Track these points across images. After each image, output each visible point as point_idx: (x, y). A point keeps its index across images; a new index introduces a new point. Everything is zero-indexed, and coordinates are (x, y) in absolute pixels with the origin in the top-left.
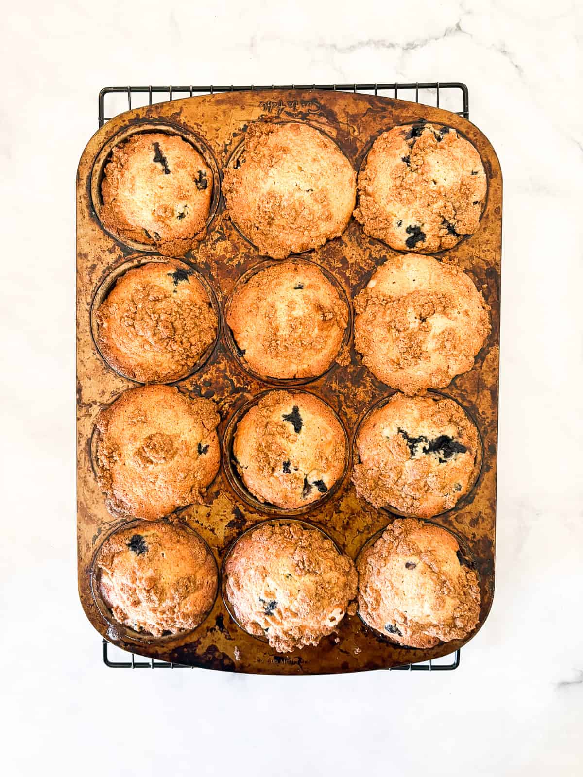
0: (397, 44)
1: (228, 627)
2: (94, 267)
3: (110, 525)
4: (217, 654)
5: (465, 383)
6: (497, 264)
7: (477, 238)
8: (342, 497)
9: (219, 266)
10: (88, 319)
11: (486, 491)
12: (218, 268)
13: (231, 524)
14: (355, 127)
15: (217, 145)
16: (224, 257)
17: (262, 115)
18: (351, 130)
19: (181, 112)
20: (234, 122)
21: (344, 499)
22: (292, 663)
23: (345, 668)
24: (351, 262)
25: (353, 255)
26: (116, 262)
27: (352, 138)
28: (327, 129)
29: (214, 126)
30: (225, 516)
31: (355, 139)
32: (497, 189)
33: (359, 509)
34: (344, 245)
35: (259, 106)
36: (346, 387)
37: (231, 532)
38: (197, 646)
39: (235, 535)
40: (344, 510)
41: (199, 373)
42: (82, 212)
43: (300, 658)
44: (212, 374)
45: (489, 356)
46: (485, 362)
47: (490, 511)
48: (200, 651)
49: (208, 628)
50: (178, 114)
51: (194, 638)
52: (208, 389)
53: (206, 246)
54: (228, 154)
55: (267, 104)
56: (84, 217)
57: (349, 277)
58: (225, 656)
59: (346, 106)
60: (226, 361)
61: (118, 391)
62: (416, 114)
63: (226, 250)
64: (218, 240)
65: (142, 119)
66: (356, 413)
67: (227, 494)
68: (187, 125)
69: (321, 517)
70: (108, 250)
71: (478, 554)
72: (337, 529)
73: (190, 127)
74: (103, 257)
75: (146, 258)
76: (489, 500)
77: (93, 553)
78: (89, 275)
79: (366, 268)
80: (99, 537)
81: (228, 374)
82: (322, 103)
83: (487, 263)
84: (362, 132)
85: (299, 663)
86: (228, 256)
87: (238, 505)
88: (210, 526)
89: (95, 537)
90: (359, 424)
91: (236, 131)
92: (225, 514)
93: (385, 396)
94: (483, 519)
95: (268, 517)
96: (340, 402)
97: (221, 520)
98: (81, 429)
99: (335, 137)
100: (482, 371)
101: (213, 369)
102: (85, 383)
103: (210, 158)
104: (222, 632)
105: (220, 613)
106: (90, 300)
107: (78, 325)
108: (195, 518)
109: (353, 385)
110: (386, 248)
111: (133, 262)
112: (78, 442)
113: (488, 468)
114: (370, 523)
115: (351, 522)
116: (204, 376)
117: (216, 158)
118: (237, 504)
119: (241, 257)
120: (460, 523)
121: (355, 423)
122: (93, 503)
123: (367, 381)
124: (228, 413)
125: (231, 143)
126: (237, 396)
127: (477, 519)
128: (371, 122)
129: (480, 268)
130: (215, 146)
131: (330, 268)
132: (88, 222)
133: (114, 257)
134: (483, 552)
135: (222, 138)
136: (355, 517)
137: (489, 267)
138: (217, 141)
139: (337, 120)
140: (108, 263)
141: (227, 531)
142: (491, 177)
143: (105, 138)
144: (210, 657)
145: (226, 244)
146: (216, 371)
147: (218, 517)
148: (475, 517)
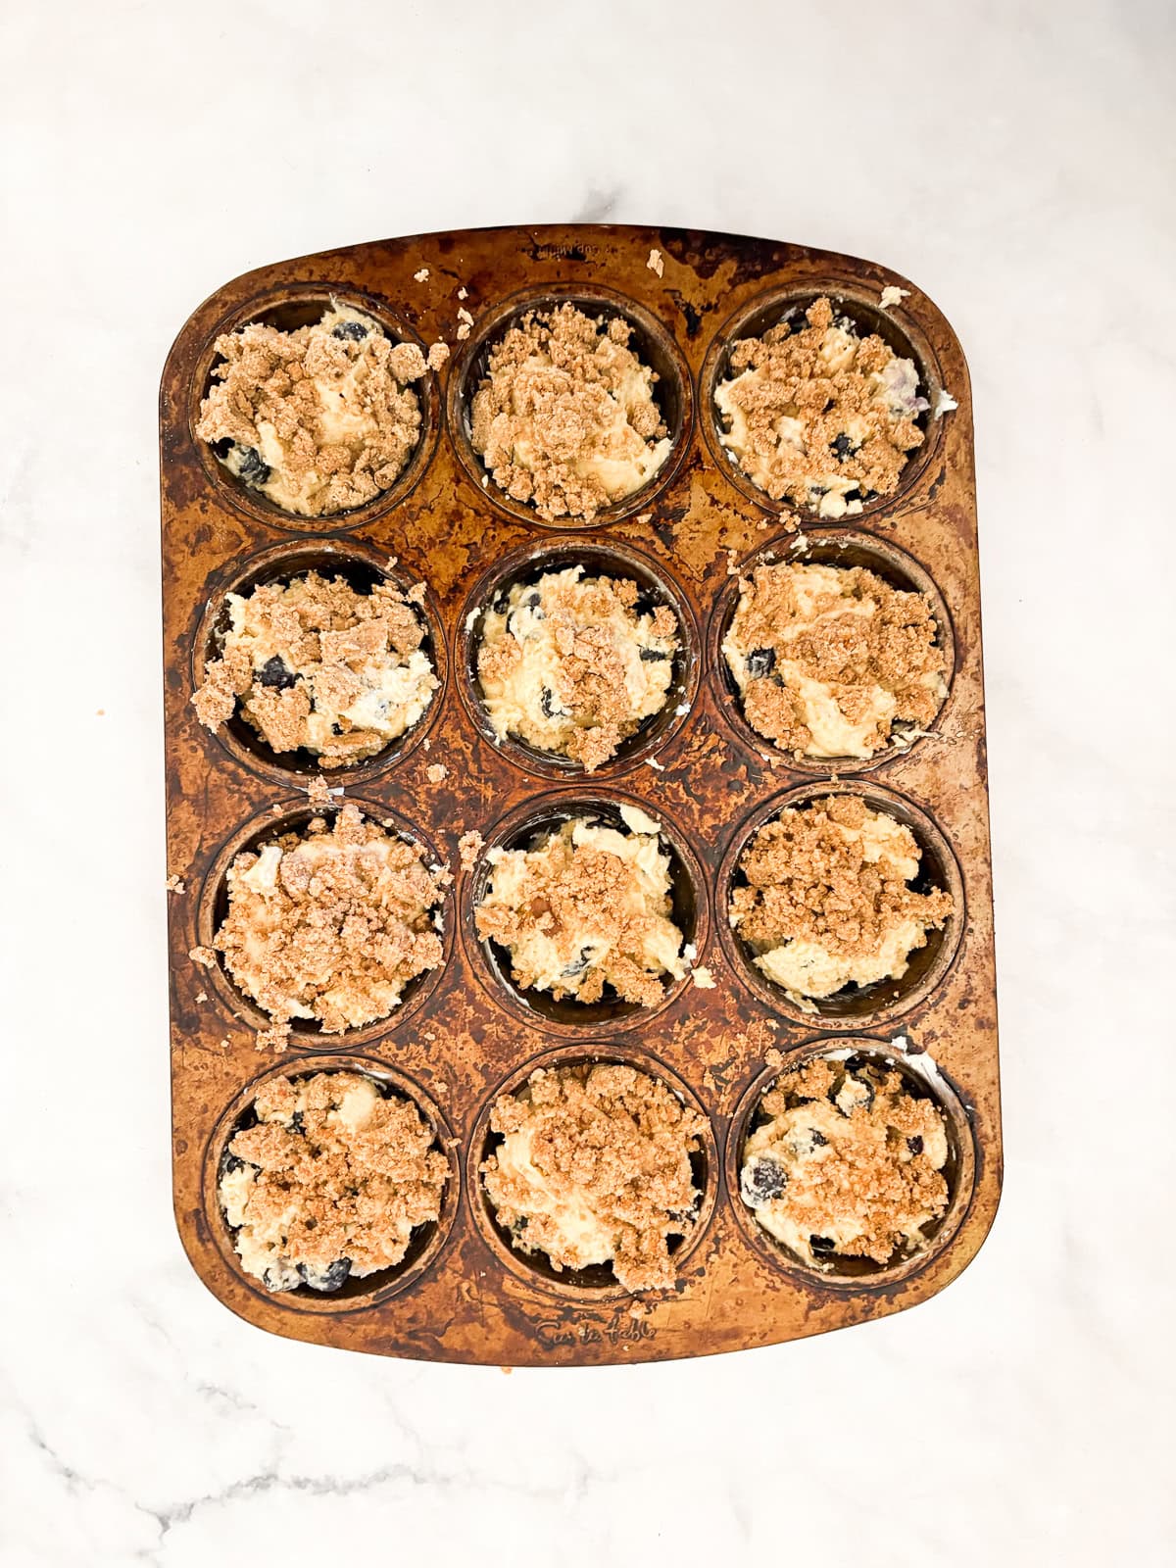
0: (289, 1487)
1: (677, 312)
2: (963, 1005)
3: (912, 505)
4: (697, 260)
5: (232, 807)
6: (179, 1042)
7: (221, 1091)
8: (464, 575)
9: (721, 1015)
10: (970, 902)
11: (184, 596)
12: (724, 1012)
13: (678, 514)
14: (467, 1298)
15: (734, 1250)
16: (713, 1034)
17: (649, 1311)
18: (474, 1291)
19: (807, 1313)
20: (702, 1297)
21: (460, 572)
22: (550, 248)
23: (446, 241)
24: (466, 1035)
25: (462, 1049)
26: (921, 1016)
27: (473, 1277)
28: (522, 1291)
29: (741, 1288)
30: (691, 531)
31: (466, 1276)
32: (184, 1190)
33: (431, 554)
34: (480, 1066)
35: (656, 1330)
36: (465, 790)
37: (677, 500)
38: (736, 275)
39: (671, 494)
40: (462, 549)
41: (753, 804)
42: (990, 1109)
43: (535, 257)
44: (728, 805)
45: (188, 862)
46: (194, 850)
47: (172, 557)
48: (729, 267)
49: (716, 311)
50: (811, 1307)
51: (741, 291)
52: (734, 775)
53: (748, 1054)
54: (712, 1235)
55: (641, 1336)
56: (986, 1100)
57: (468, 1005)
58: (680, 257)
59: (487, 1339)
60: (701, 831)
61: (907, 765)
62: (349, 1328)
63: (710, 1048)
64: (727, 1065)
65: (881, 1295)
66: (445, 739)
67: (689, 574)
68: (794, 1286)
69: (505, 535)
71: (195, 473)
72: (472, 512)
73: (788, 1284)
74: (947, 1024)
75: (863, 1025)
76: (177, 579)
77: (943, 450)
78: (971, 988)
79: (436, 1025)
80: (933, 481)
81: (696, 807)
82: (534, 1343)
83: (197, 1043)
84: (453, 1289)
85: (537, 249)
86: (705, 1036)
87: (668, 552)
88: (720, 510)
89: (940, 480)
90: (437, 717)
91: (698, 1279)
92: (691, 535)
93: (387, 777)
94: (186, 540)
95: (609, 530)
96: (477, 760)
97: (699, 523)
98: (975, 690)
99: (506, 1276)
100: (200, 831)
101: (725, 815)
102: (969, 779)
103: (746, 1224)
104: (688, 305)
105: (693, 340)
106: (969, 940)
107: (990, 891)
108: (750, 524)
109: (452, 793)
110: (397, 1065)
111: (889, 1018)
112: (980, 663)
113: (180, 641)
114: (408, 527)
115: (446, 528)
116: (742, 800)
117: (736, 1226)
118: (668, 554)
119: (679, 1035)
120: (231, 533)
121: (445, 720)
122: (946, 547)
123: (426, 803)
124: (693, 730)
125: (708, 1255)
126: (676, 765)
127: (198, 541)
128: (437, 1310)
129: (211, 1033)
130: (738, 1249)
131: (505, 1020)
132: (978, 1091)
133: (924, 1026)
134: (185, 477)
135: (725, 1264)
136: (438, 537)
137: (195, 1036)
138: (734, 1259)
139: (504, 1311)
140: (936, 1012)
141: (686, 501)
142: (197, 1212)
143: (951, 1254)
144: (710, 254)
145: (709, 1059)
146: (719, 811)
147: (705, 528)
148: (203, 544)
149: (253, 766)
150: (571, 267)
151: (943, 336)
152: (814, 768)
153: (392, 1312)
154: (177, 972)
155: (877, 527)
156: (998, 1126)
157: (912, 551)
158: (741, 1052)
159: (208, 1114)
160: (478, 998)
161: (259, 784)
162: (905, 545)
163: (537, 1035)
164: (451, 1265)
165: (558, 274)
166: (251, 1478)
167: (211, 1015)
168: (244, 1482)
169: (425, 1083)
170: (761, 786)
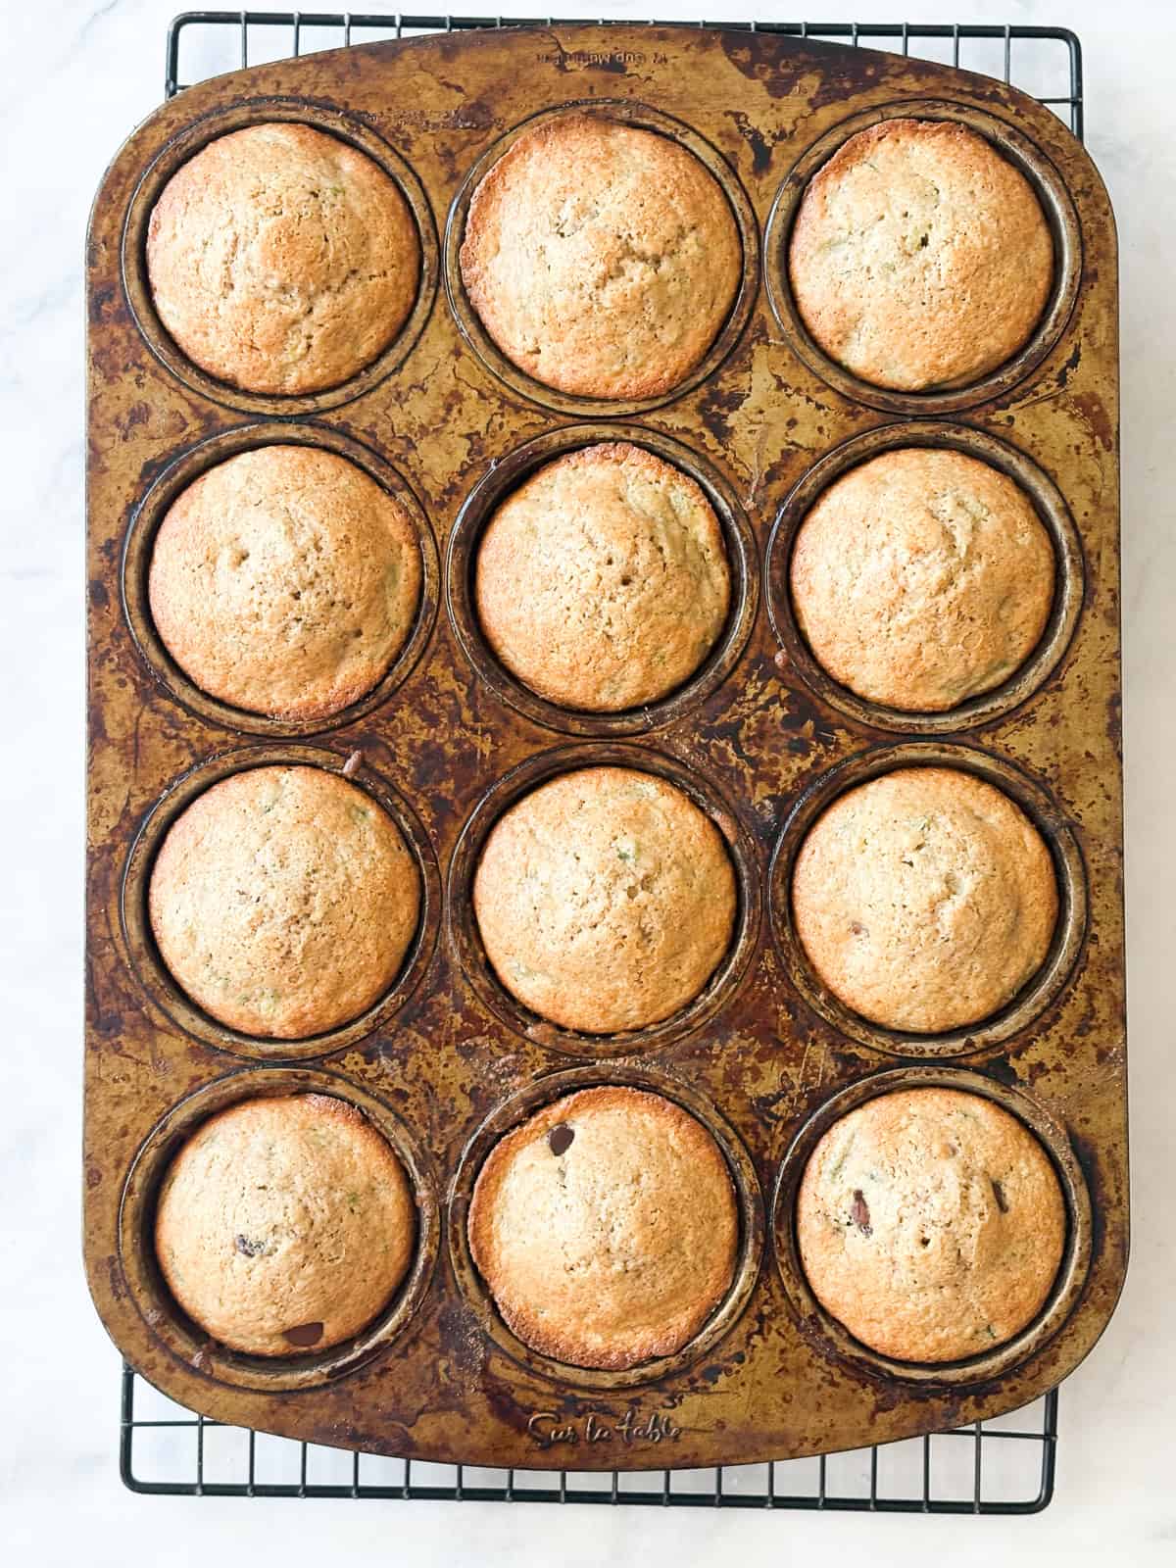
1: (741, 142)
2: (1083, 1030)
3: (1036, 394)
4: (768, 76)
5: (169, 756)
6: (97, 1046)
7: (144, 1110)
8: (462, 473)
9: (773, 1035)
10: (1094, 900)
11: (113, 492)
12: (776, 1031)
13: (735, 401)
14: (445, 1380)
15: (782, 1331)
16: (761, 1057)
17: (674, 1406)
18: (454, 1371)
19: (874, 1414)
20: (741, 1389)
21: (457, 468)
22: (581, 55)
23: (450, 44)
25: (446, 1066)
26: (1027, 1043)
28: (514, 1376)
29: (791, 1381)
30: (752, 422)
31: (443, 1352)
32: (96, 1232)
33: (422, 445)
34: (468, 1088)
35: (681, 1430)
36: (458, 744)
37: (734, 382)
38: (818, 93)
39: (727, 375)
40: (460, 441)
41: (821, 770)
42: (1114, 1165)
43: (562, 68)
44: (789, 770)
45: (112, 822)
46: (120, 809)
47: (100, 442)
48: (811, 83)
49: (792, 140)
50: (880, 1408)
51: (824, 115)
52: (797, 732)
53: (806, 1083)
54: (754, 1311)
55: (662, 1434)
56: (1109, 1152)
57: (456, 1011)
58: (747, 70)
60: (753, 802)
61: (1018, 724)
62: (297, 1412)
63: (757, 1075)
64: (779, 1097)
65: (968, 1396)
66: (432, 679)
67: (747, 476)
68: (858, 1380)
69: (514, 423)
70: (1048, 1071)
71: (130, 337)
72: (475, 393)
73: (850, 1378)
74: (1060, 1055)
75: (953, 1051)
76: (105, 470)
77: (1078, 323)
78: (1093, 1010)
79: (414, 1034)
80: (1063, 364)
81: (749, 771)
82: (526, 1441)
83: (118, 1049)
84: (427, 1367)
85: (565, 56)
86: (751, 1061)
87: (720, 448)
88: (789, 396)
89: (1074, 362)
90: (424, 651)
91: (735, 1366)
92: (752, 427)
93: (361, 724)
94: (117, 422)
96: (471, 706)
97: (761, 412)
98: (1108, 631)
100: (127, 786)
101: (786, 780)
102: (1097, 746)
103: (799, 1300)
104: (756, 132)
105: (761, 178)
106: (1092, 949)
107: (1120, 888)
108: (826, 415)
109: (440, 747)
110: (365, 1083)
111: (986, 1042)
112: (1116, 596)
113: (106, 547)
114: (394, 411)
115: (442, 413)
116: (807, 764)
117: (784, 1301)
118: (721, 452)
119: (718, 1057)
120: (174, 413)
121: (434, 654)
122: (1078, 448)
123: (408, 758)
124: (748, 675)
125: (750, 1336)
126: (725, 718)
127: (132, 421)
128: (406, 1394)
129: (134, 1036)
130: (787, 1330)
131: (501, 1033)
132: (1099, 1141)
133: (1032, 1056)
134: (115, 342)
135: (772, 1349)
136: (431, 424)
137: (114, 1041)
138: (783, 1343)
139: (489, 1397)
140: (1047, 1039)
141: (745, 385)
142: (111, 1261)
143: (1060, 1347)
144: (786, 66)
145: (755, 1089)
146: (777, 778)
147: (768, 419)
148: (138, 427)
149: (195, 705)
150: (608, 81)
151: (1082, 175)
152: (900, 726)
153: (350, 1394)
154: (95, 960)
155: (988, 422)
156: (1124, 1187)
157: (1032, 453)
158: (797, 1082)
159: (127, 1139)
160: (467, 1002)
161: (202, 729)
162: (1025, 445)
163: (540, 1052)
164: (428, 1339)
165: (591, 88)
167: (136, 1014)
169: (400, 1107)
170: (832, 747)
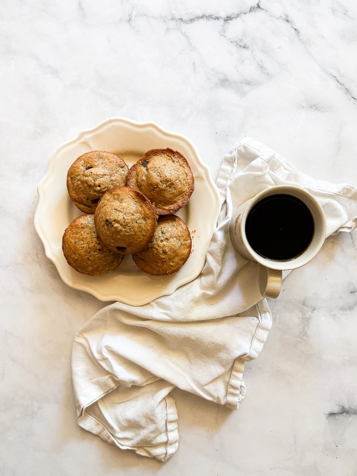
0: (220, 17)
166: (232, 20)
168: (234, 19)
